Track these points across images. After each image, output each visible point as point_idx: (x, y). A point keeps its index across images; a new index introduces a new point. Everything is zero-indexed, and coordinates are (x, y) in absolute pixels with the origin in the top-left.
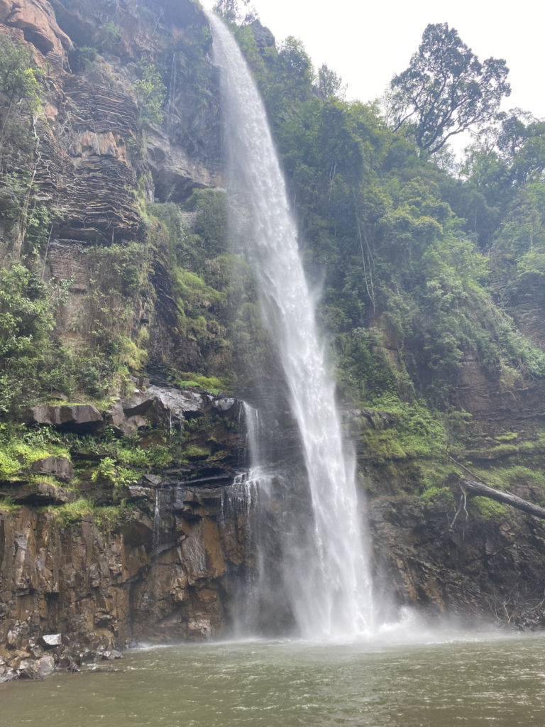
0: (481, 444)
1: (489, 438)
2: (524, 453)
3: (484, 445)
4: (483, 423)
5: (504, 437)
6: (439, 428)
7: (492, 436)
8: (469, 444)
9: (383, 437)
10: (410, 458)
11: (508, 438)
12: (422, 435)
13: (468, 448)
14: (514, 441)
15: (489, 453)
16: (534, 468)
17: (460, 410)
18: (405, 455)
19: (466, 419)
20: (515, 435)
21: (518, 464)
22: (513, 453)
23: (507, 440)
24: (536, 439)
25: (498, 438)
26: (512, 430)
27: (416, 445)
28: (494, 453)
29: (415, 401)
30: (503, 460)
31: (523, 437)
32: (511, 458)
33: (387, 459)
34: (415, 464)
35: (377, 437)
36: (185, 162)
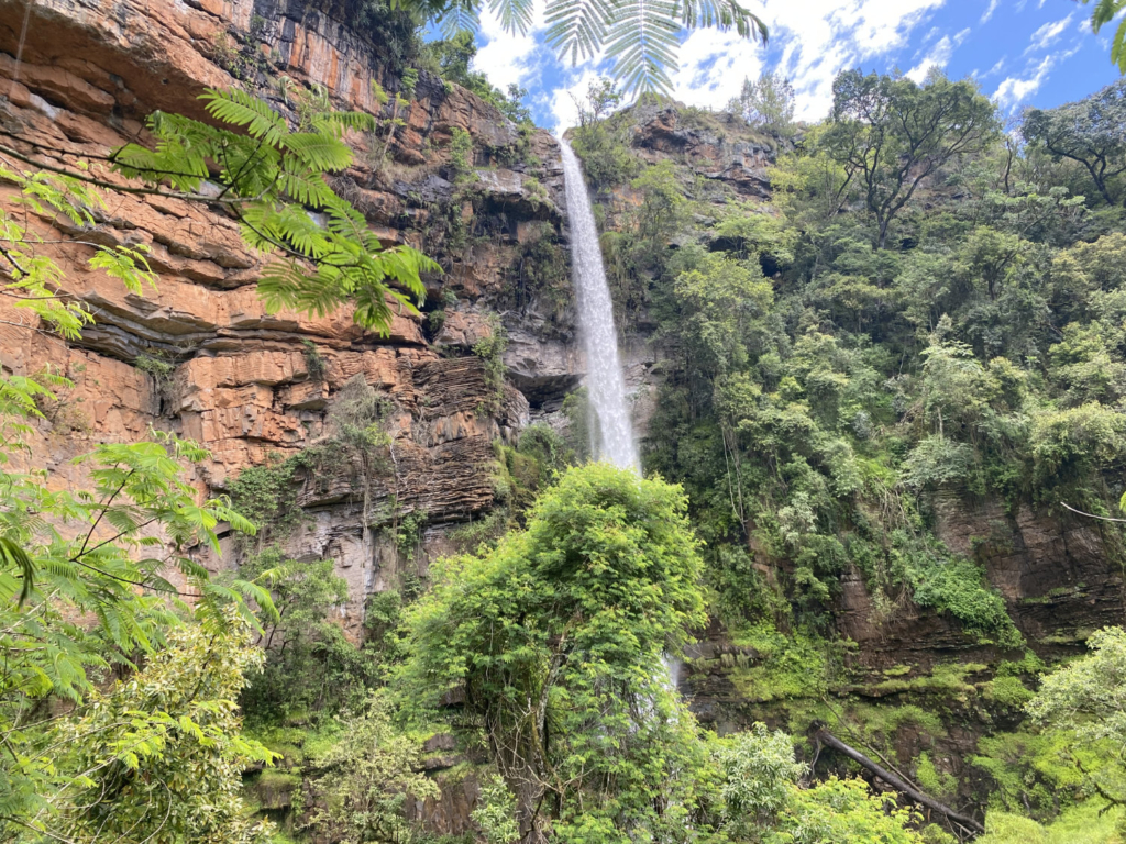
0: (866, 678)
1: (877, 672)
2: (916, 692)
3: (870, 680)
4: (870, 654)
5: (894, 672)
6: (818, 662)
7: (880, 670)
8: (854, 678)
9: (749, 678)
10: (776, 699)
11: (898, 673)
12: (795, 671)
13: (854, 682)
14: (906, 676)
15: (874, 691)
16: (927, 709)
17: (845, 639)
18: (770, 697)
19: (850, 649)
20: (906, 669)
21: (909, 702)
22: (904, 691)
23: (896, 675)
24: (930, 675)
25: (887, 672)
26: (905, 663)
27: (786, 684)
28: (879, 690)
29: (794, 629)
30: (892, 698)
31: (917, 672)
32: (902, 696)
33: (750, 704)
34: (785, 706)
35: (743, 677)
36: (558, 359)
